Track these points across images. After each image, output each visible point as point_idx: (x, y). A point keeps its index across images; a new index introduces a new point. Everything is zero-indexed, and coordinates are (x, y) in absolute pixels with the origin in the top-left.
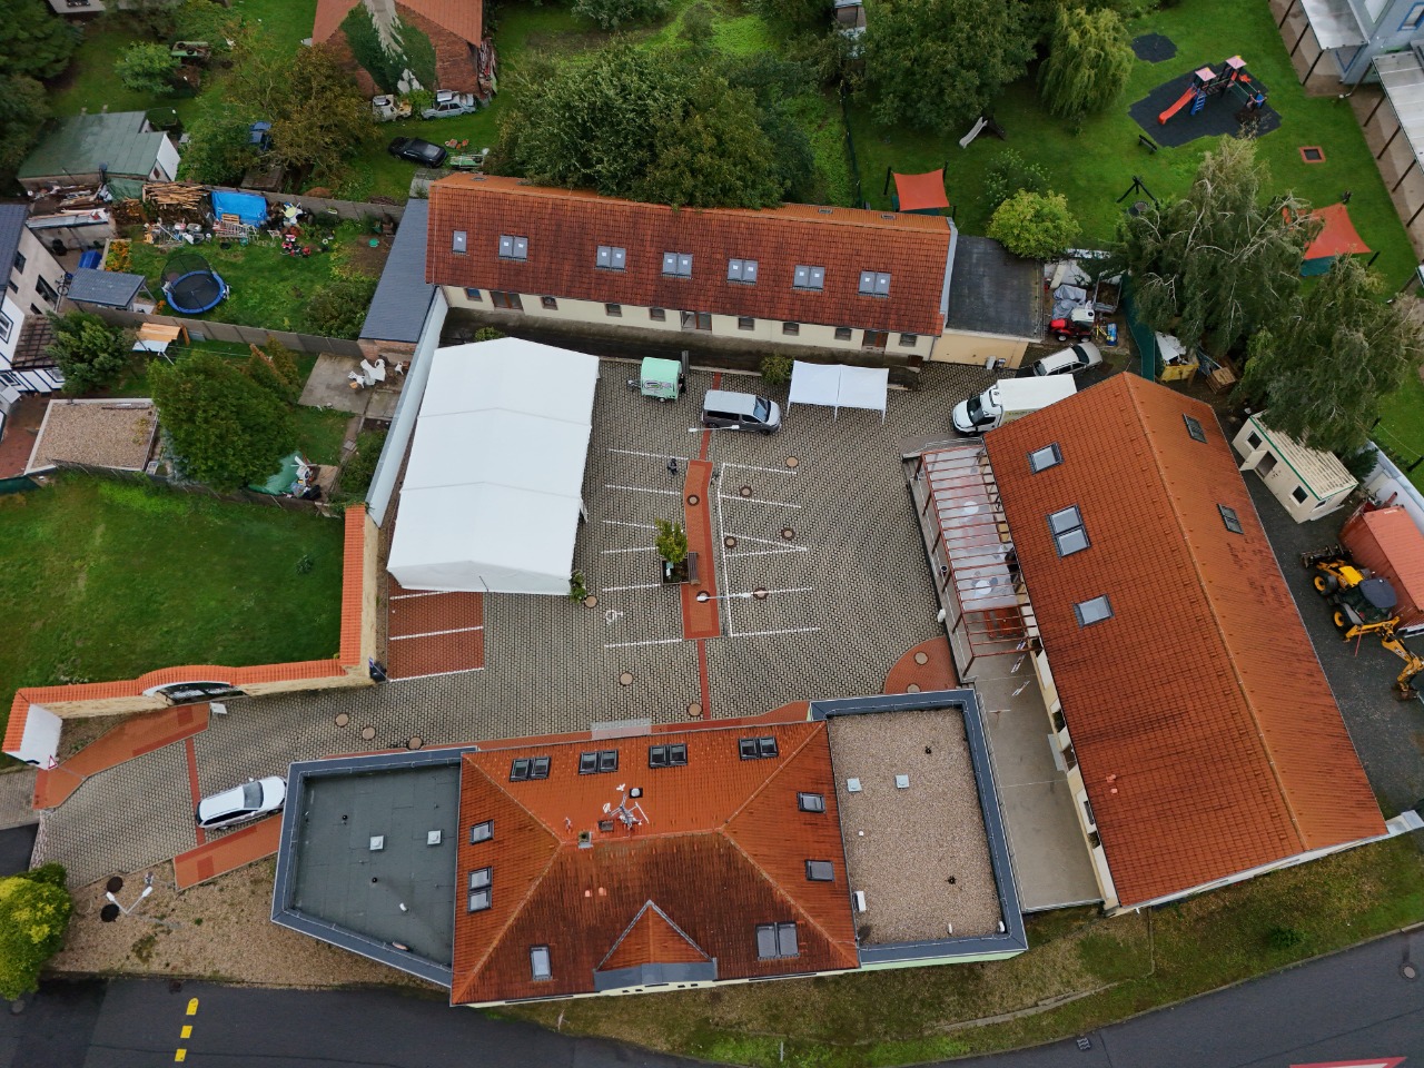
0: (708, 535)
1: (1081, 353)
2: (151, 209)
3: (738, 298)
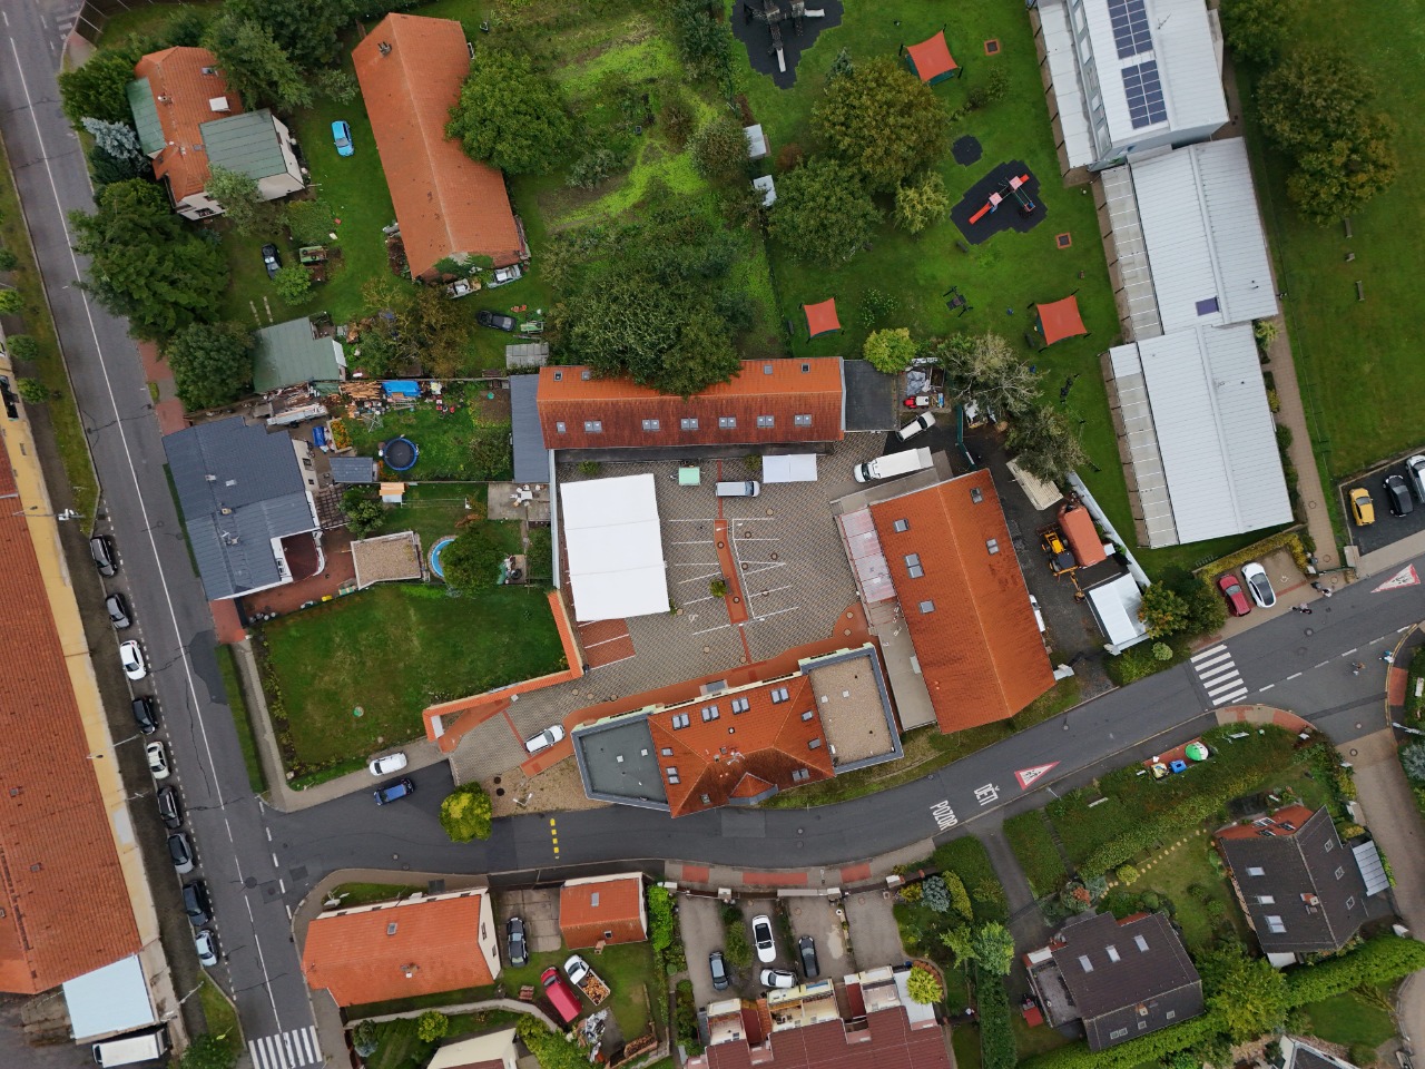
0: (732, 565)
1: (922, 422)
2: (347, 398)
3: (726, 435)
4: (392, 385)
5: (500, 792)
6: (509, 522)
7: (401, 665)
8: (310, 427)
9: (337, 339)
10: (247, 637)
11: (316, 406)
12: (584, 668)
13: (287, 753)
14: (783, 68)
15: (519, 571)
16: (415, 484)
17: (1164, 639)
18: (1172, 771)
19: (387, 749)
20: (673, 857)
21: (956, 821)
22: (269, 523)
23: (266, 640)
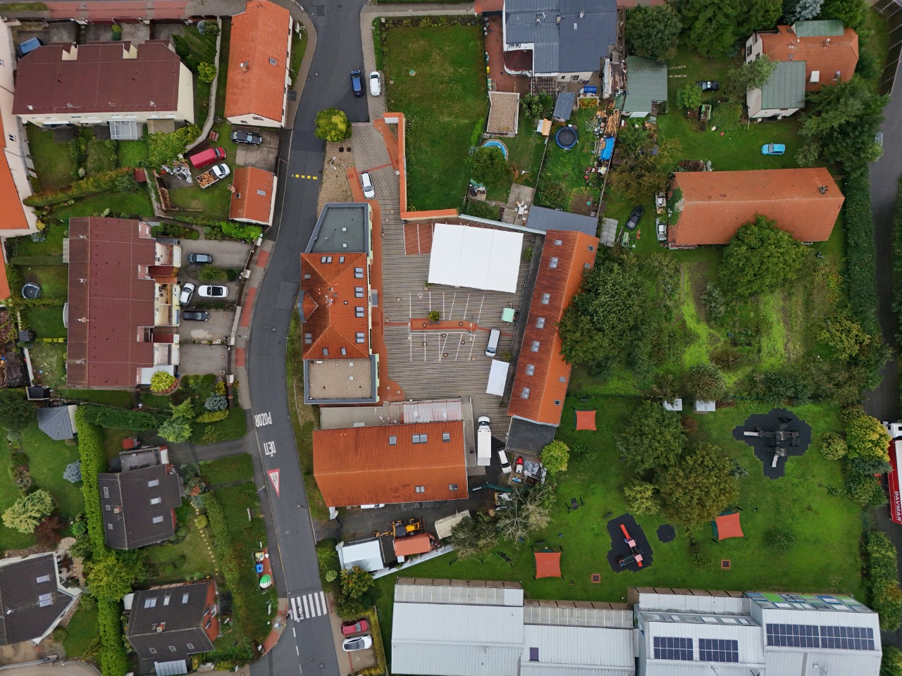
0: (447, 328)
1: (506, 465)
2: (610, 113)
3: (528, 344)
4: (611, 142)
5: (341, 150)
6: (508, 196)
7: (435, 107)
8: (598, 85)
9: (649, 115)
10: (476, 14)
11: (610, 92)
12: (405, 221)
13: (398, 22)
14: (746, 433)
15: (476, 194)
16: (546, 142)
17: (339, 579)
18: (258, 563)
19: (385, 85)
20: (276, 247)
21: (258, 426)
22: (544, 44)
23: (471, 25)
